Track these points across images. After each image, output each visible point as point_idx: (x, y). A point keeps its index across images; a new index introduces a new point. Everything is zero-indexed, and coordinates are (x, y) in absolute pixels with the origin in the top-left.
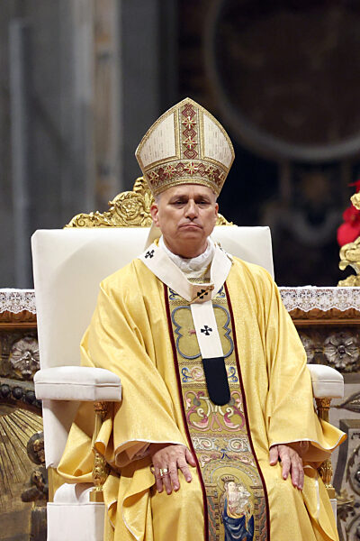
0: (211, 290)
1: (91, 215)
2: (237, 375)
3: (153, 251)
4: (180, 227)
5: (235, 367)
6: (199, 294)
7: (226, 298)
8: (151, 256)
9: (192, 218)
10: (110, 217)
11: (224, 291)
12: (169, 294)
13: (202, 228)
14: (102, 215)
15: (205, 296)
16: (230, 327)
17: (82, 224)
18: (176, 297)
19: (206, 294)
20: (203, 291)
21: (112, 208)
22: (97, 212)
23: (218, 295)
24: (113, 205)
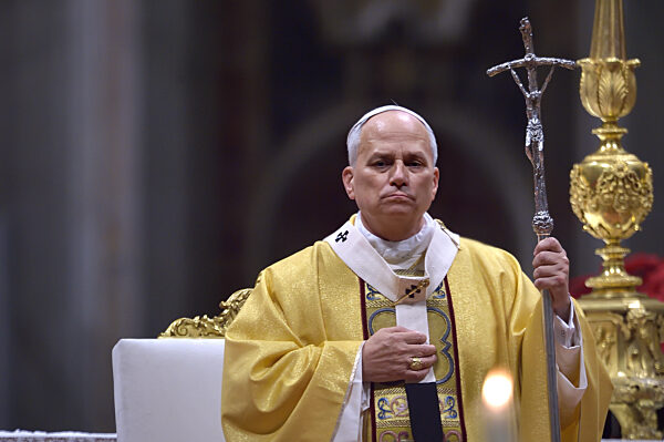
0: (425, 286)
1: (197, 319)
2: (456, 408)
3: (347, 233)
4: (383, 197)
5: (455, 397)
6: (408, 291)
7: (446, 299)
8: (344, 239)
9: (400, 184)
10: (222, 324)
11: (443, 289)
12: (367, 291)
13: (414, 199)
14: (212, 321)
15: (416, 295)
16: (450, 340)
17: (184, 332)
18: (377, 296)
19: (419, 291)
20: (414, 287)
21: (226, 312)
22: (205, 317)
23: (436, 294)
24: (226, 307)
